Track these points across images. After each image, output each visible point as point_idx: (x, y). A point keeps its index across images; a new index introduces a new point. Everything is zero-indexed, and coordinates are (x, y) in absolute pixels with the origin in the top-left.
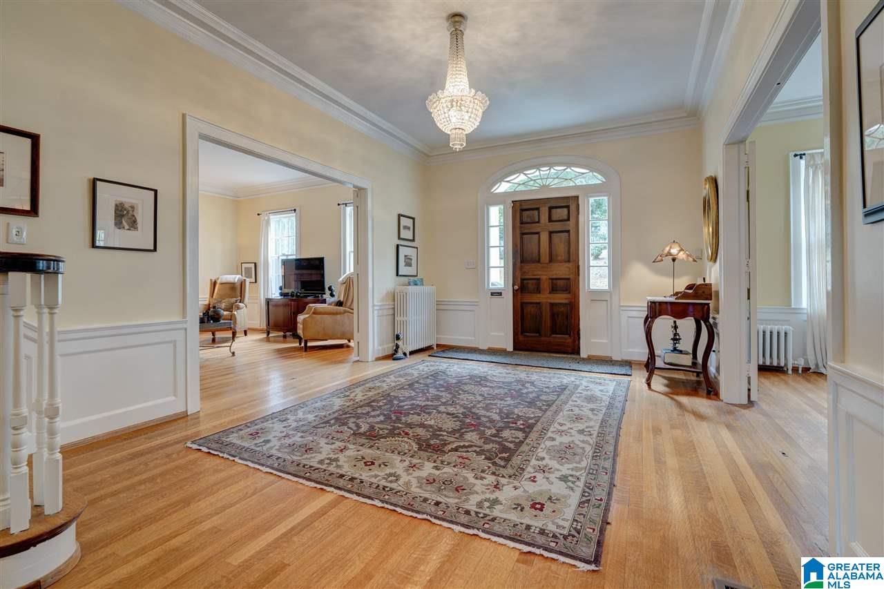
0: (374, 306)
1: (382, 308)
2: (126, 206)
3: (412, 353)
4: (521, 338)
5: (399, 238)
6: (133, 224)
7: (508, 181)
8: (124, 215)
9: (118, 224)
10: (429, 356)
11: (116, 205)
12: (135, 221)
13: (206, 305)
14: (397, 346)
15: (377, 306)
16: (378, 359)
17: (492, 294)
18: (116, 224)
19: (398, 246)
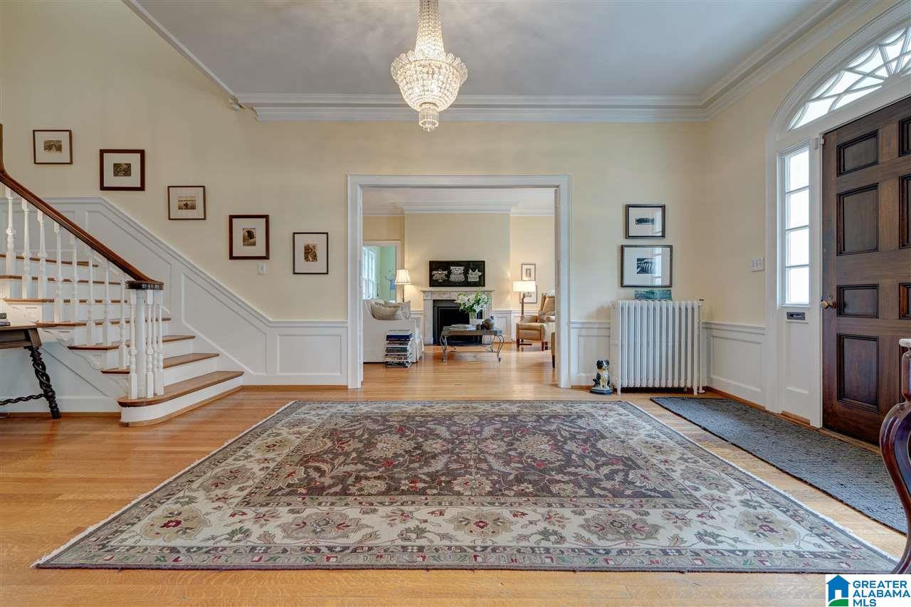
0: (569, 323)
1: (585, 326)
2: (311, 246)
3: (626, 390)
4: (838, 406)
5: (628, 236)
6: (315, 258)
7: (819, 98)
8: (310, 253)
9: (306, 258)
10: (651, 400)
11: (305, 247)
12: (315, 256)
13: (534, 316)
14: (599, 377)
15: (575, 323)
16: (573, 388)
17: (791, 316)
18: (305, 258)
19: (622, 248)
